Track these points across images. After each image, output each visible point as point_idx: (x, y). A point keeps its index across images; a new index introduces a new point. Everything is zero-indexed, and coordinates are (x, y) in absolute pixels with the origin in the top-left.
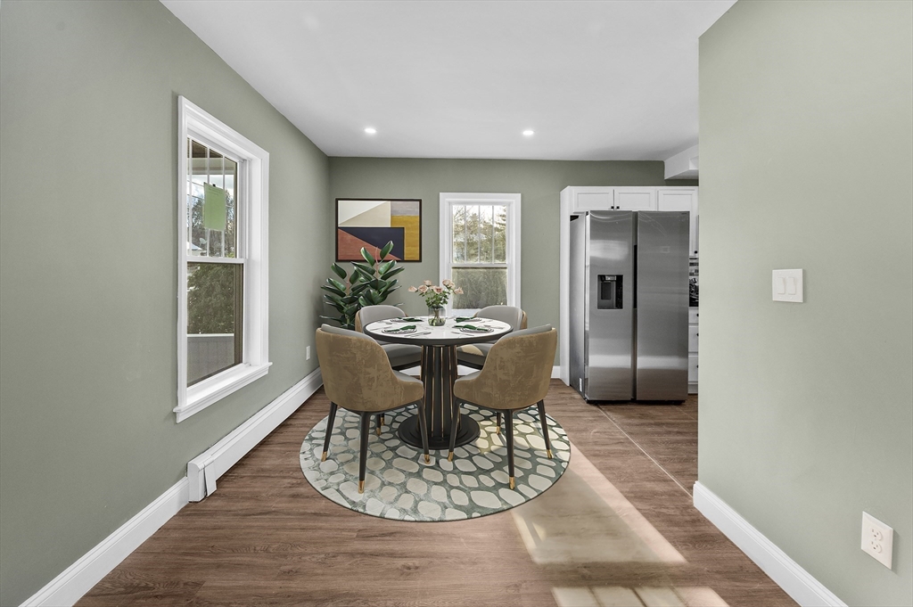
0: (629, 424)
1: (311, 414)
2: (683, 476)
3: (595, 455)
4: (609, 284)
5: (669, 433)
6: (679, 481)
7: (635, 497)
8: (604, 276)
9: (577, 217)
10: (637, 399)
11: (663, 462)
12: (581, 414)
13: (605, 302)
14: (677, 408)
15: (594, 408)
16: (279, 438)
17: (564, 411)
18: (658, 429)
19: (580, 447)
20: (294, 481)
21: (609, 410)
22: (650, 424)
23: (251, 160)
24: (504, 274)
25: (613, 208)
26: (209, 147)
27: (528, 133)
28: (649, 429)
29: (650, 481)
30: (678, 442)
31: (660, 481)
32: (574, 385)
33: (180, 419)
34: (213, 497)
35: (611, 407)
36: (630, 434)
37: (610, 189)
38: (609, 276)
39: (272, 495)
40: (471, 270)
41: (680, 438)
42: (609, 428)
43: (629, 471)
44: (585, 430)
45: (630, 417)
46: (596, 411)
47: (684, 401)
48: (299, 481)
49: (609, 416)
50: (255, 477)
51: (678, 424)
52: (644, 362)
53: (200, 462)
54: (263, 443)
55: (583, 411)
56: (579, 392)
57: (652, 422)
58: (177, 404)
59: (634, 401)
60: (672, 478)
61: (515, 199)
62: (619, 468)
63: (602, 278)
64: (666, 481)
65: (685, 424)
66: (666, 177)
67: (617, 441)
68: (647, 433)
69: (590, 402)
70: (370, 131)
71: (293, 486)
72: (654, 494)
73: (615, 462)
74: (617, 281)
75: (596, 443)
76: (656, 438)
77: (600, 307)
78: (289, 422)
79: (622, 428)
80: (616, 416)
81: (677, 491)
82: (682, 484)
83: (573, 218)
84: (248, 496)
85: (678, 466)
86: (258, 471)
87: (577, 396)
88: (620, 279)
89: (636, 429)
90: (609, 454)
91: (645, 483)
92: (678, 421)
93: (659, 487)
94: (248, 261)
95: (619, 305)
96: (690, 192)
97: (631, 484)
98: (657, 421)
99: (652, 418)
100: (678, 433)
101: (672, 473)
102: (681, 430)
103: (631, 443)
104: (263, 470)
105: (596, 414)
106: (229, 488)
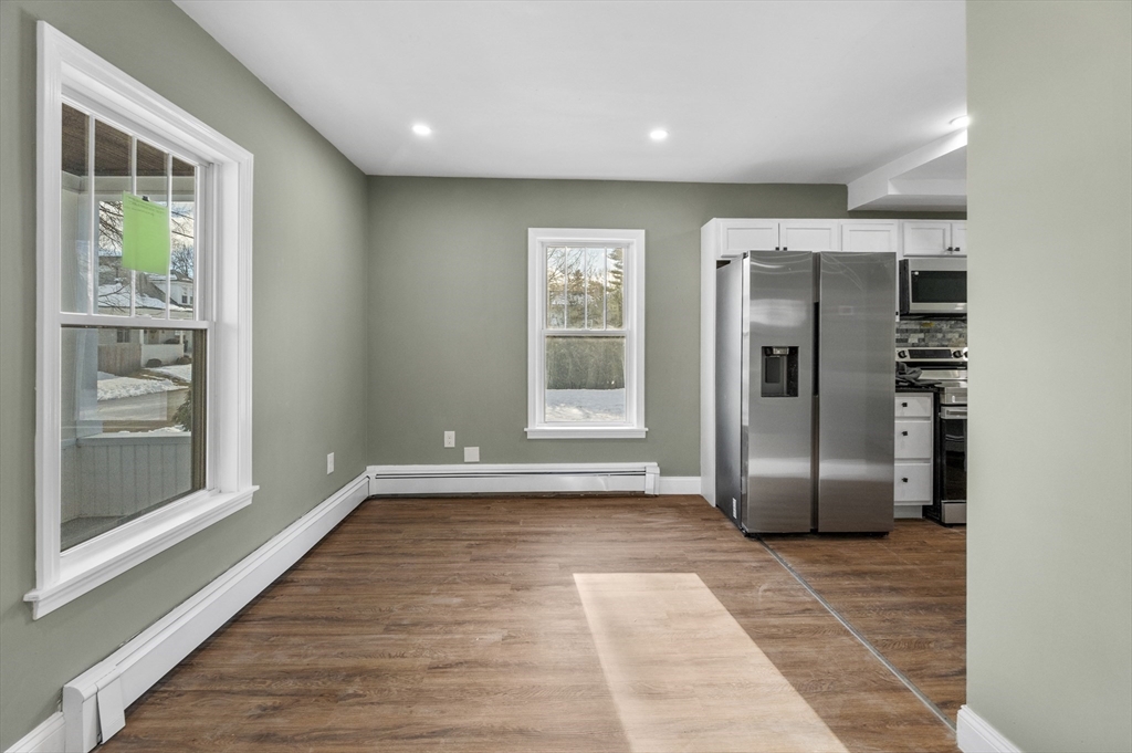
0: (814, 575)
1: (329, 560)
2: (922, 677)
3: (772, 637)
4: (777, 359)
5: (878, 590)
6: (918, 689)
7: (854, 728)
8: (771, 348)
9: (728, 262)
10: (820, 531)
11: (883, 647)
12: (739, 557)
13: (772, 386)
14: (880, 544)
15: (757, 545)
16: (266, 610)
17: (713, 551)
18: (860, 583)
19: (744, 620)
20: (269, 702)
21: (779, 549)
22: (846, 574)
23: (221, 165)
24: (621, 345)
25: (777, 249)
26: (171, 153)
27: (659, 135)
28: (846, 583)
29: (869, 690)
30: (896, 608)
31: (887, 690)
32: (723, 506)
33: (40, 613)
34: (113, 745)
35: (782, 543)
36: (819, 592)
37: (773, 222)
38: (778, 348)
39: (223, 736)
40: (574, 340)
41: (895, 599)
42: (786, 583)
43: (832, 668)
44: (749, 586)
45: (814, 562)
46: (761, 551)
47: (887, 533)
48: (278, 701)
49: (781, 559)
50: (203, 694)
51: (888, 573)
52: (830, 469)
53: (85, 685)
54: (238, 619)
55: (739, 551)
56: (732, 519)
57: (847, 569)
58: (33, 585)
59: (815, 533)
60: (904, 682)
61: (635, 239)
62: (814, 663)
63: (767, 351)
64: (896, 689)
65: (898, 572)
66: (851, 207)
67: (801, 607)
68: (844, 591)
69: (748, 535)
70: (422, 130)
71: (266, 712)
72: (885, 720)
73: (805, 650)
74: (788, 356)
75: (769, 612)
76: (860, 599)
77: (765, 394)
78: (290, 577)
79: (806, 582)
80: (791, 558)
81: (920, 714)
82: (927, 697)
83: (721, 264)
84: (178, 738)
85: (908, 658)
86: (213, 680)
87: (729, 525)
88: (794, 351)
89: (826, 583)
90: (792, 635)
91: (863, 695)
92: (885, 567)
93: (890, 706)
94: (217, 324)
95: (792, 391)
96: (888, 228)
97: (840, 699)
98: (855, 568)
99: (847, 562)
100: (893, 590)
101: (901, 671)
102: (895, 584)
103: (823, 611)
104: (222, 678)
105: (761, 556)
106: (150, 722)
